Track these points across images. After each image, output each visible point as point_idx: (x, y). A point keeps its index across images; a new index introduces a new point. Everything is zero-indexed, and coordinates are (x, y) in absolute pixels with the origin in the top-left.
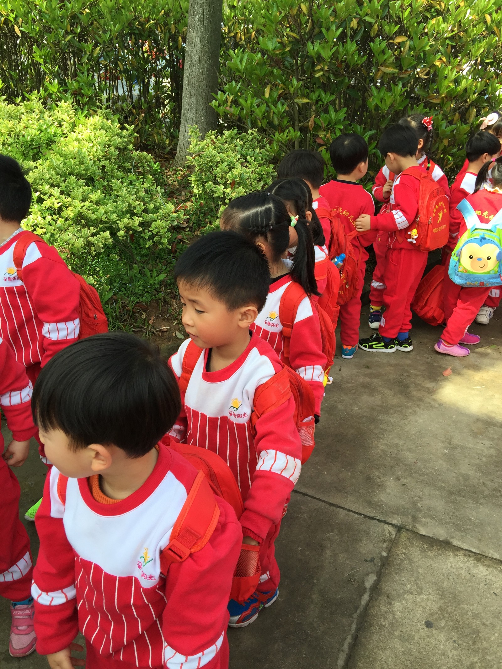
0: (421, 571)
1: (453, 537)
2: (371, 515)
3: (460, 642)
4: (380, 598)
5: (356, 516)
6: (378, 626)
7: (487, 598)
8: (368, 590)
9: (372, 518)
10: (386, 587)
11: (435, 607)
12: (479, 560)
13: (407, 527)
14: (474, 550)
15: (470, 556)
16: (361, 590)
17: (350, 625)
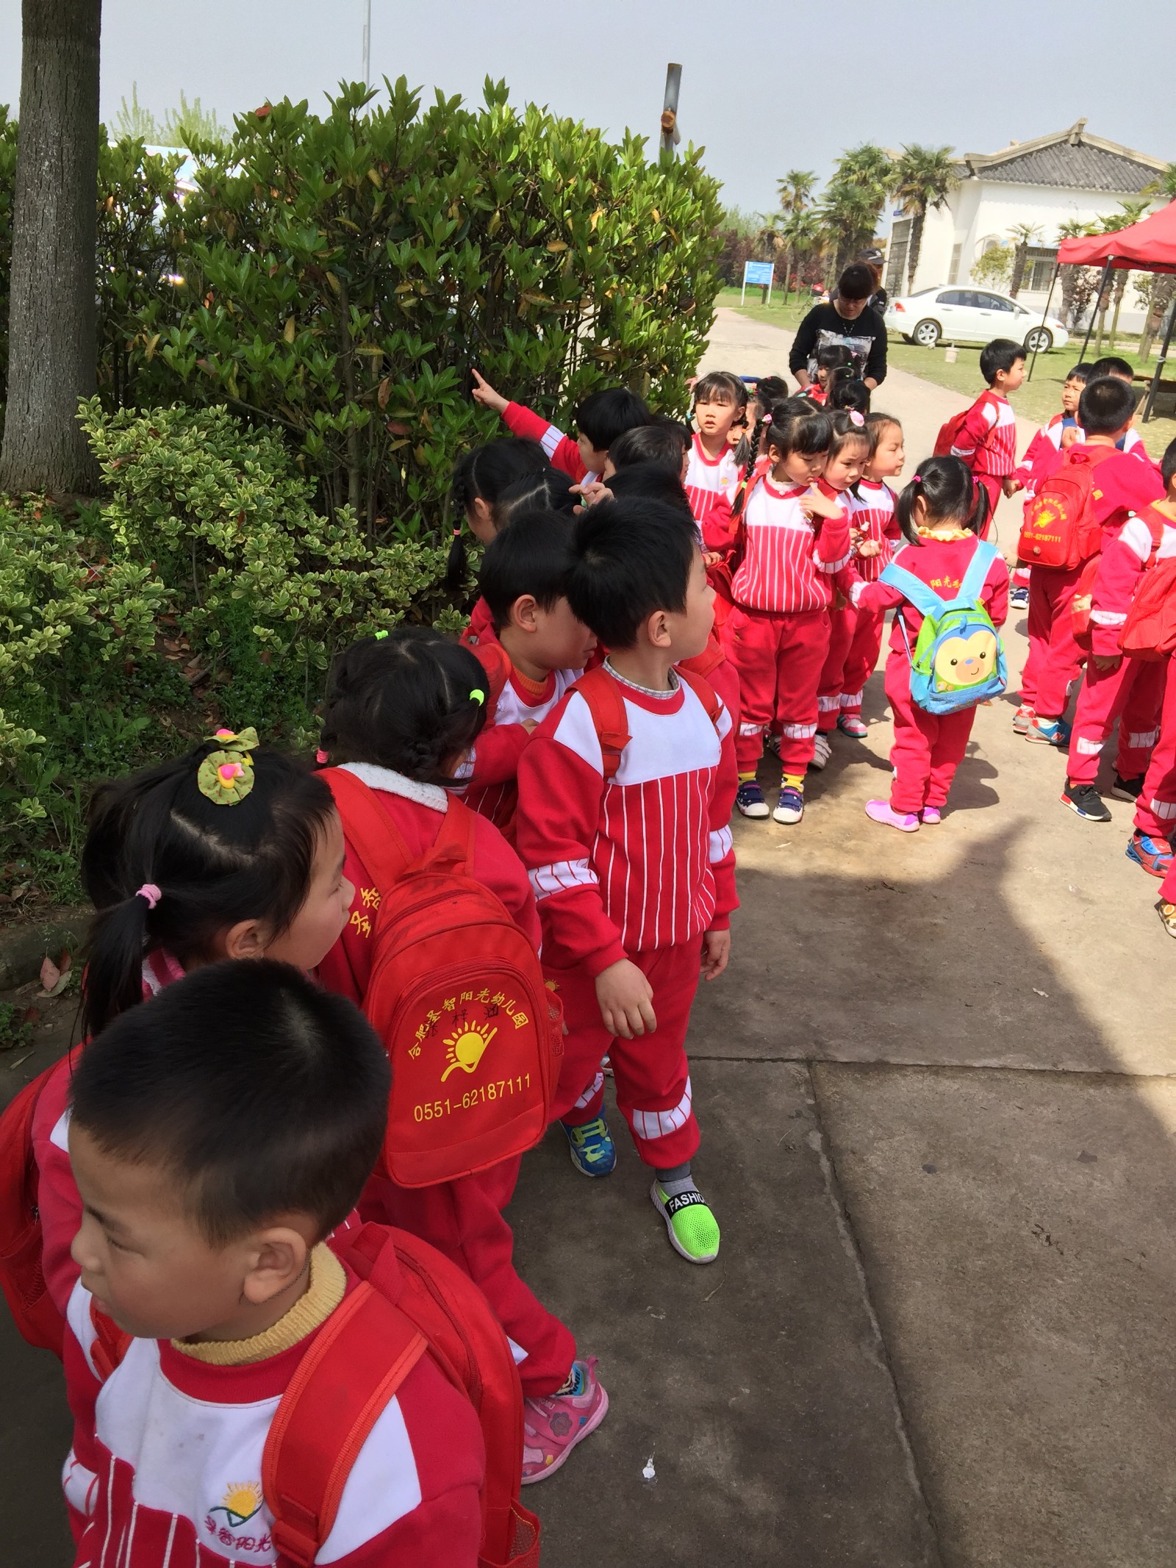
0: (872, 1107)
1: (886, 1055)
2: (757, 1056)
3: (982, 1177)
4: (844, 1158)
5: (736, 1063)
6: (867, 1192)
7: (977, 1116)
8: (821, 1153)
9: (761, 1060)
10: (841, 1141)
11: (923, 1146)
12: (936, 1073)
13: (818, 1058)
14: (923, 1063)
15: (923, 1072)
16: (813, 1157)
17: (828, 1202)
